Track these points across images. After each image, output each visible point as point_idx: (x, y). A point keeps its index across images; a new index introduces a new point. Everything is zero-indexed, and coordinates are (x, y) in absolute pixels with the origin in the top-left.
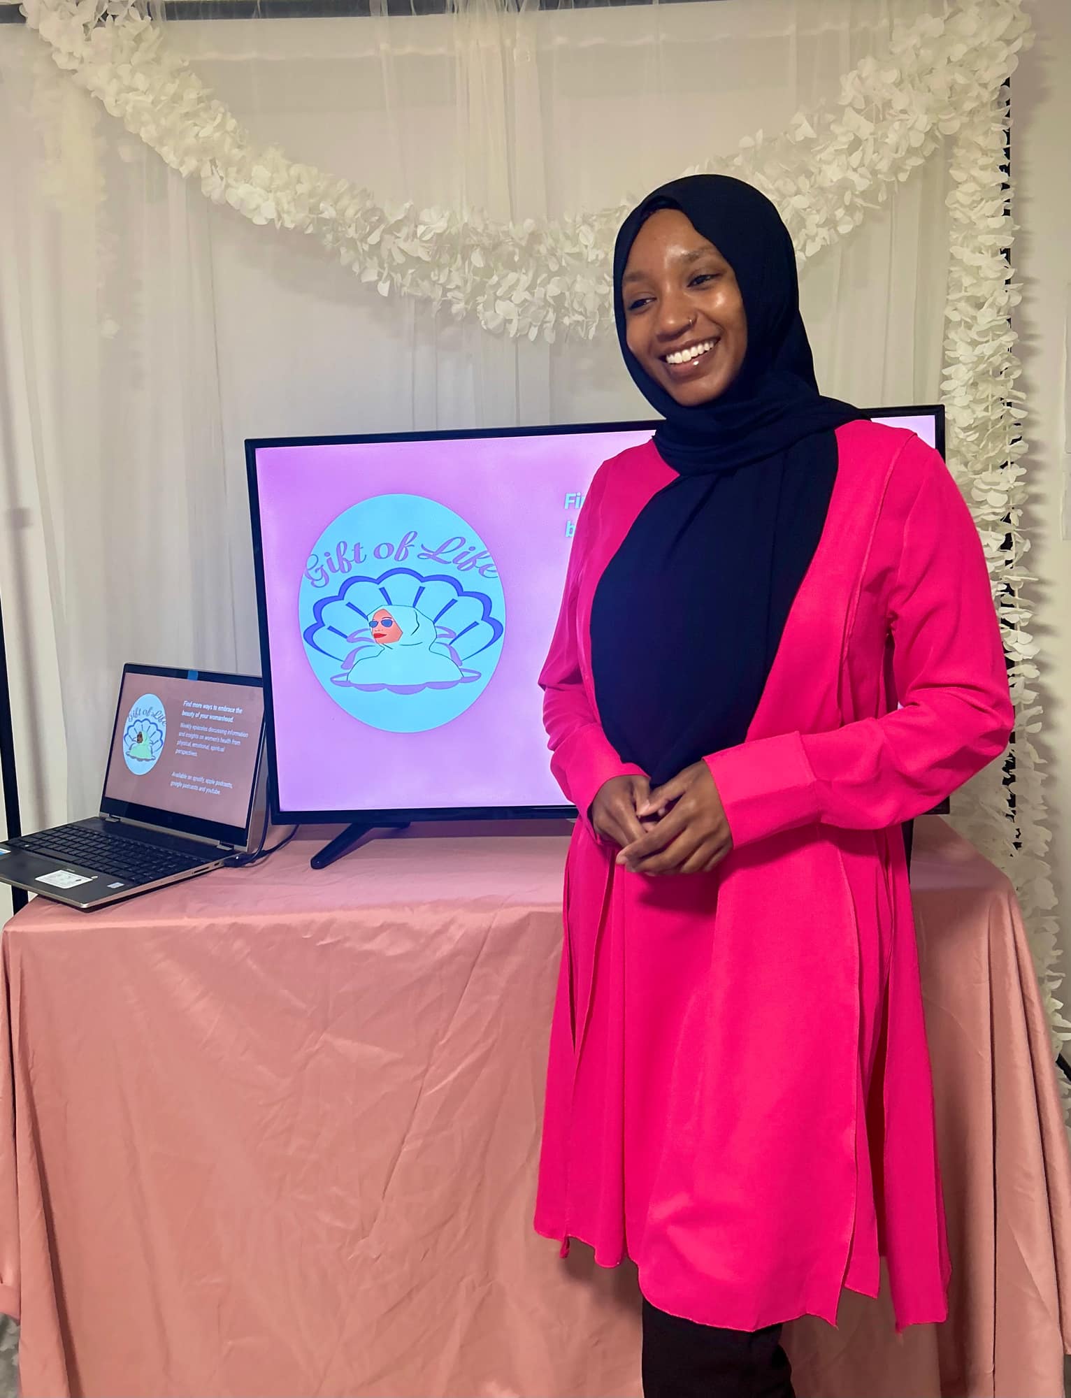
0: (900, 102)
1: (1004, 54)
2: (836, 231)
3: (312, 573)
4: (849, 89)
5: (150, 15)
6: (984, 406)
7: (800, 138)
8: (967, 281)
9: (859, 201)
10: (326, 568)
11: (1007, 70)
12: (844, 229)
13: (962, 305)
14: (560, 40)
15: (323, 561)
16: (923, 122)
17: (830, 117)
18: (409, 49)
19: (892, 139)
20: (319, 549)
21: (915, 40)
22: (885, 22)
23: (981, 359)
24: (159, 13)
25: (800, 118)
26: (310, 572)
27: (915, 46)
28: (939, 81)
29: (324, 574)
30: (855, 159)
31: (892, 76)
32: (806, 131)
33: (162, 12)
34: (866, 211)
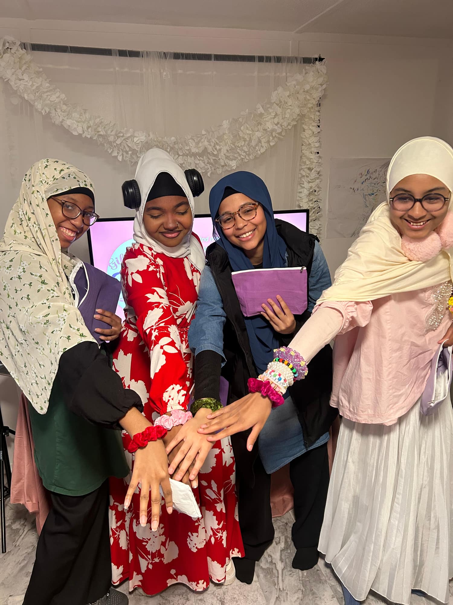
0: (290, 102)
1: (320, 89)
2: (270, 144)
3: (111, 265)
4: (274, 97)
5: (25, 49)
6: (312, 202)
7: (259, 112)
8: (308, 162)
9: (277, 135)
10: (116, 263)
11: (320, 94)
12: (272, 144)
13: (306, 170)
14: (180, 71)
15: (115, 260)
16: (297, 111)
17: (268, 106)
18: (126, 70)
19: (287, 116)
20: (114, 257)
21: (294, 82)
22: (284, 74)
23: (311, 187)
24: (29, 48)
25: (259, 106)
26: (110, 264)
27: (294, 84)
28: (301, 97)
29: (116, 265)
30: (276, 120)
31: (287, 93)
32: (261, 110)
33: (30, 48)
34: (279, 138)
